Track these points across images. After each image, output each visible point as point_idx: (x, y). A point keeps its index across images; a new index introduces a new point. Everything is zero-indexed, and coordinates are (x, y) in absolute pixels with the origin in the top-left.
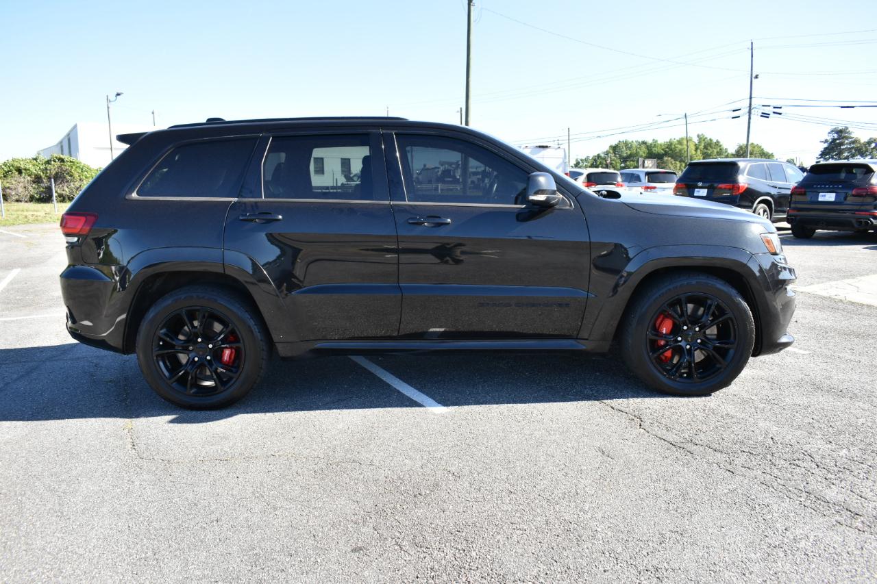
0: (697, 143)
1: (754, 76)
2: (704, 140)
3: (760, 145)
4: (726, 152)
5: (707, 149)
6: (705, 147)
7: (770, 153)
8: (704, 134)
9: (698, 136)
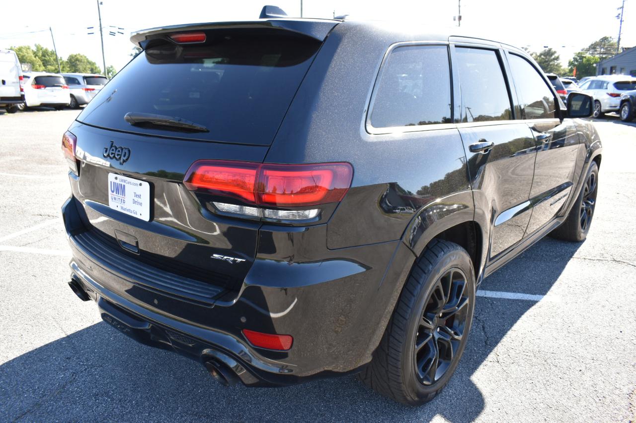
0: (35, 50)
1: (99, 3)
2: (41, 49)
3: (85, 55)
4: (61, 59)
5: (45, 56)
6: (43, 55)
7: (93, 62)
8: (40, 44)
9: (36, 45)
